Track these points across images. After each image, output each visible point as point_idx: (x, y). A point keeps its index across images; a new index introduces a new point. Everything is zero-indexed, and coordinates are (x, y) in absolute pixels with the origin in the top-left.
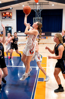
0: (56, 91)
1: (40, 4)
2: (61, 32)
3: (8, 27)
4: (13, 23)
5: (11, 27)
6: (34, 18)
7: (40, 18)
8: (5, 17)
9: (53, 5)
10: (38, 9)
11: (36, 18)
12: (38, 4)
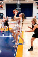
0: (29, 50)
1: (20, 1)
2: (32, 17)
4: (3, 11)
5: (2, 14)
10: (18, 3)
11: (17, 8)
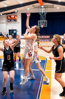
1: (45, 7)
3: (13, 30)
5: (16, 30)
6: (39, 21)
7: (45, 21)
8: (11, 20)
9: (58, 8)
10: (43, 12)
11: (41, 21)
12: (42, 7)
